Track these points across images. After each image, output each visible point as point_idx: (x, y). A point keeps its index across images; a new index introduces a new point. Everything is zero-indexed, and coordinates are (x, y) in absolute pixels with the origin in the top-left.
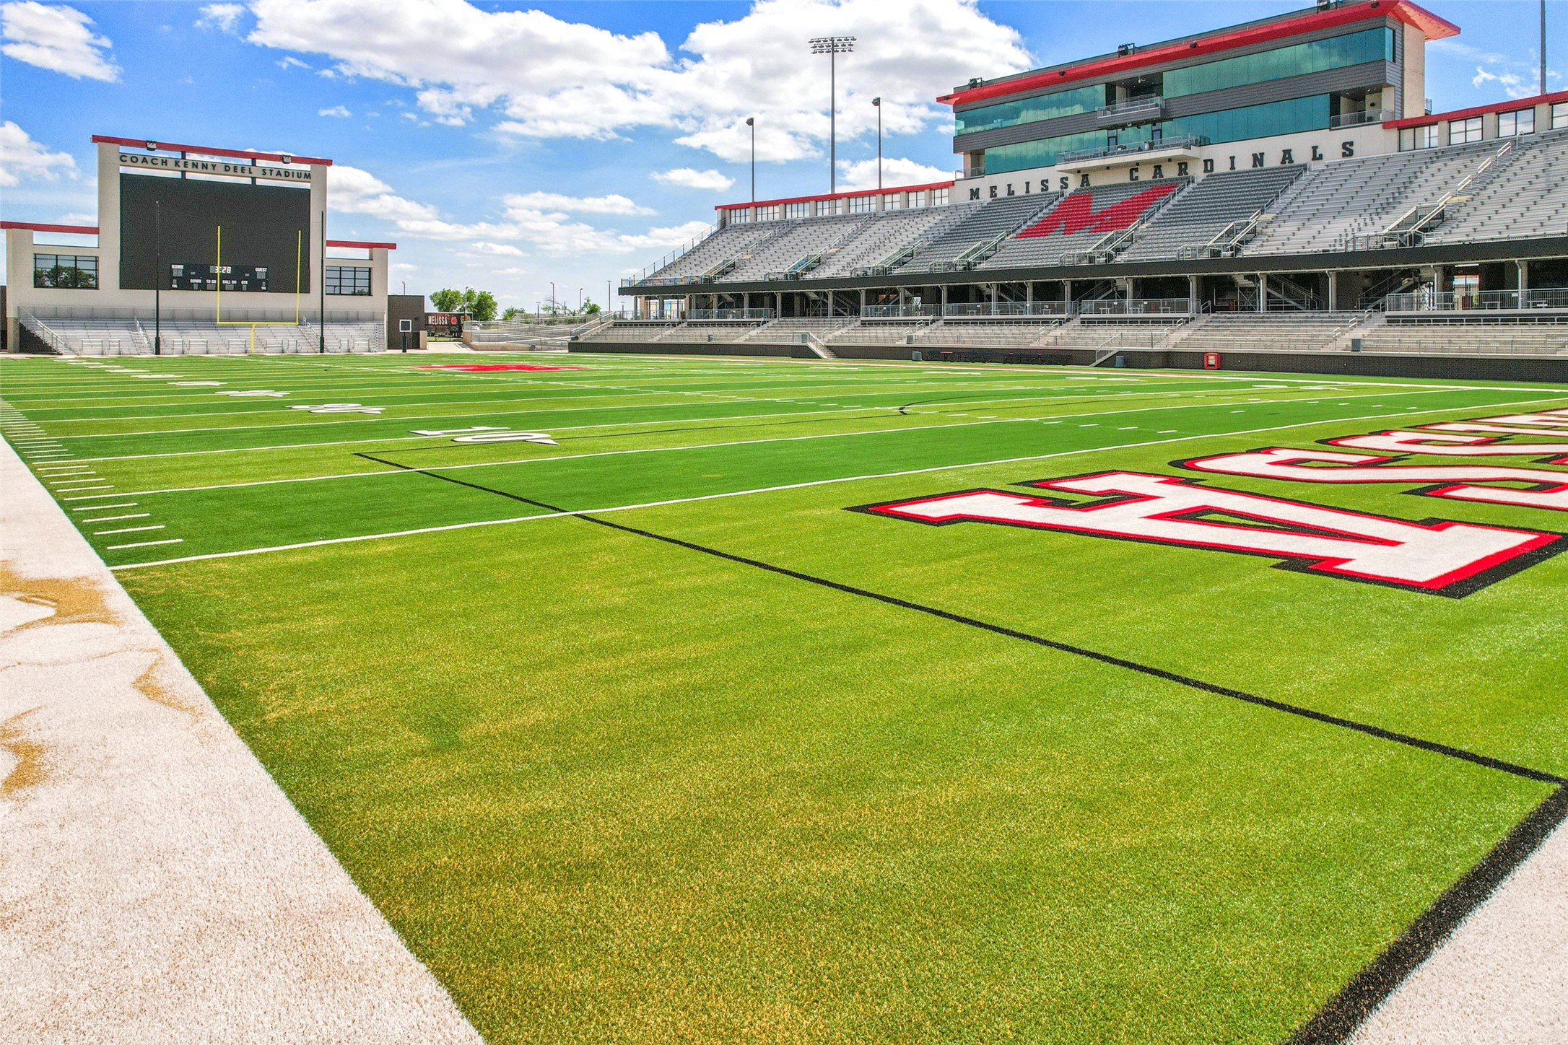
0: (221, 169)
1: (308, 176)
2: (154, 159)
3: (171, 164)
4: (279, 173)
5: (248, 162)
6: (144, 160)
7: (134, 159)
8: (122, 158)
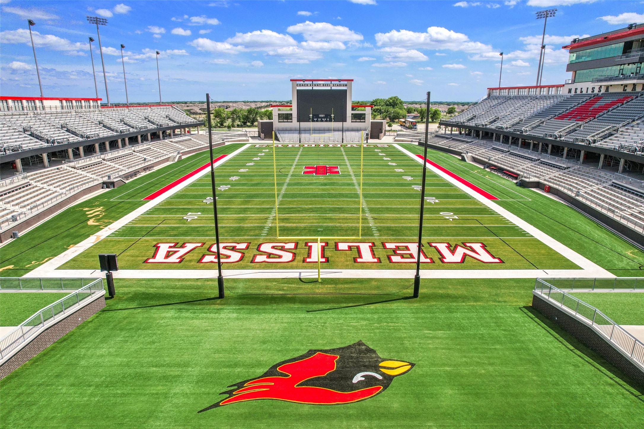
0: (322, 85)
1: (346, 85)
2: (305, 84)
3: (309, 85)
4: (338, 85)
5: (330, 82)
6: (303, 85)
7: (300, 85)
8: (297, 85)
